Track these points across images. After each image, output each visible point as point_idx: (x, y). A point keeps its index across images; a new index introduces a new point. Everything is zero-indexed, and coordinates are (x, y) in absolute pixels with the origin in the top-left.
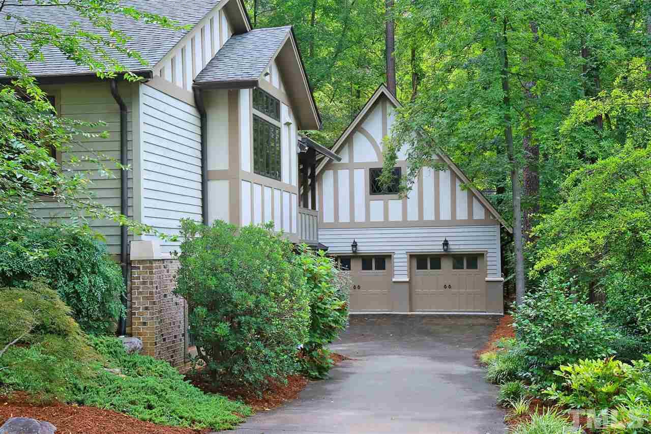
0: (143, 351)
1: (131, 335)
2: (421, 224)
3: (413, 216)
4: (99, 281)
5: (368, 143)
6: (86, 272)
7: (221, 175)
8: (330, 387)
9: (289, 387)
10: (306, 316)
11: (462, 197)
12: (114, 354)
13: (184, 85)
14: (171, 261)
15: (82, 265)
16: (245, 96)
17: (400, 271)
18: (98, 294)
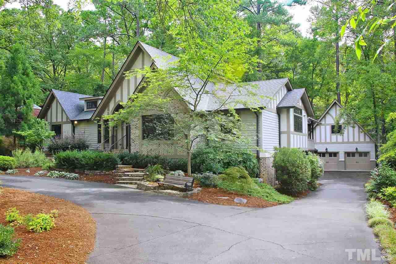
0: (263, 182)
1: (260, 178)
2: (348, 142)
3: (346, 140)
4: (252, 163)
5: (331, 118)
6: (248, 161)
7: (284, 133)
8: (317, 193)
9: (305, 193)
10: (310, 173)
11: (362, 135)
12: (256, 183)
13: (274, 108)
14: (270, 157)
15: (247, 159)
16: (292, 110)
17: (342, 157)
18: (252, 167)
